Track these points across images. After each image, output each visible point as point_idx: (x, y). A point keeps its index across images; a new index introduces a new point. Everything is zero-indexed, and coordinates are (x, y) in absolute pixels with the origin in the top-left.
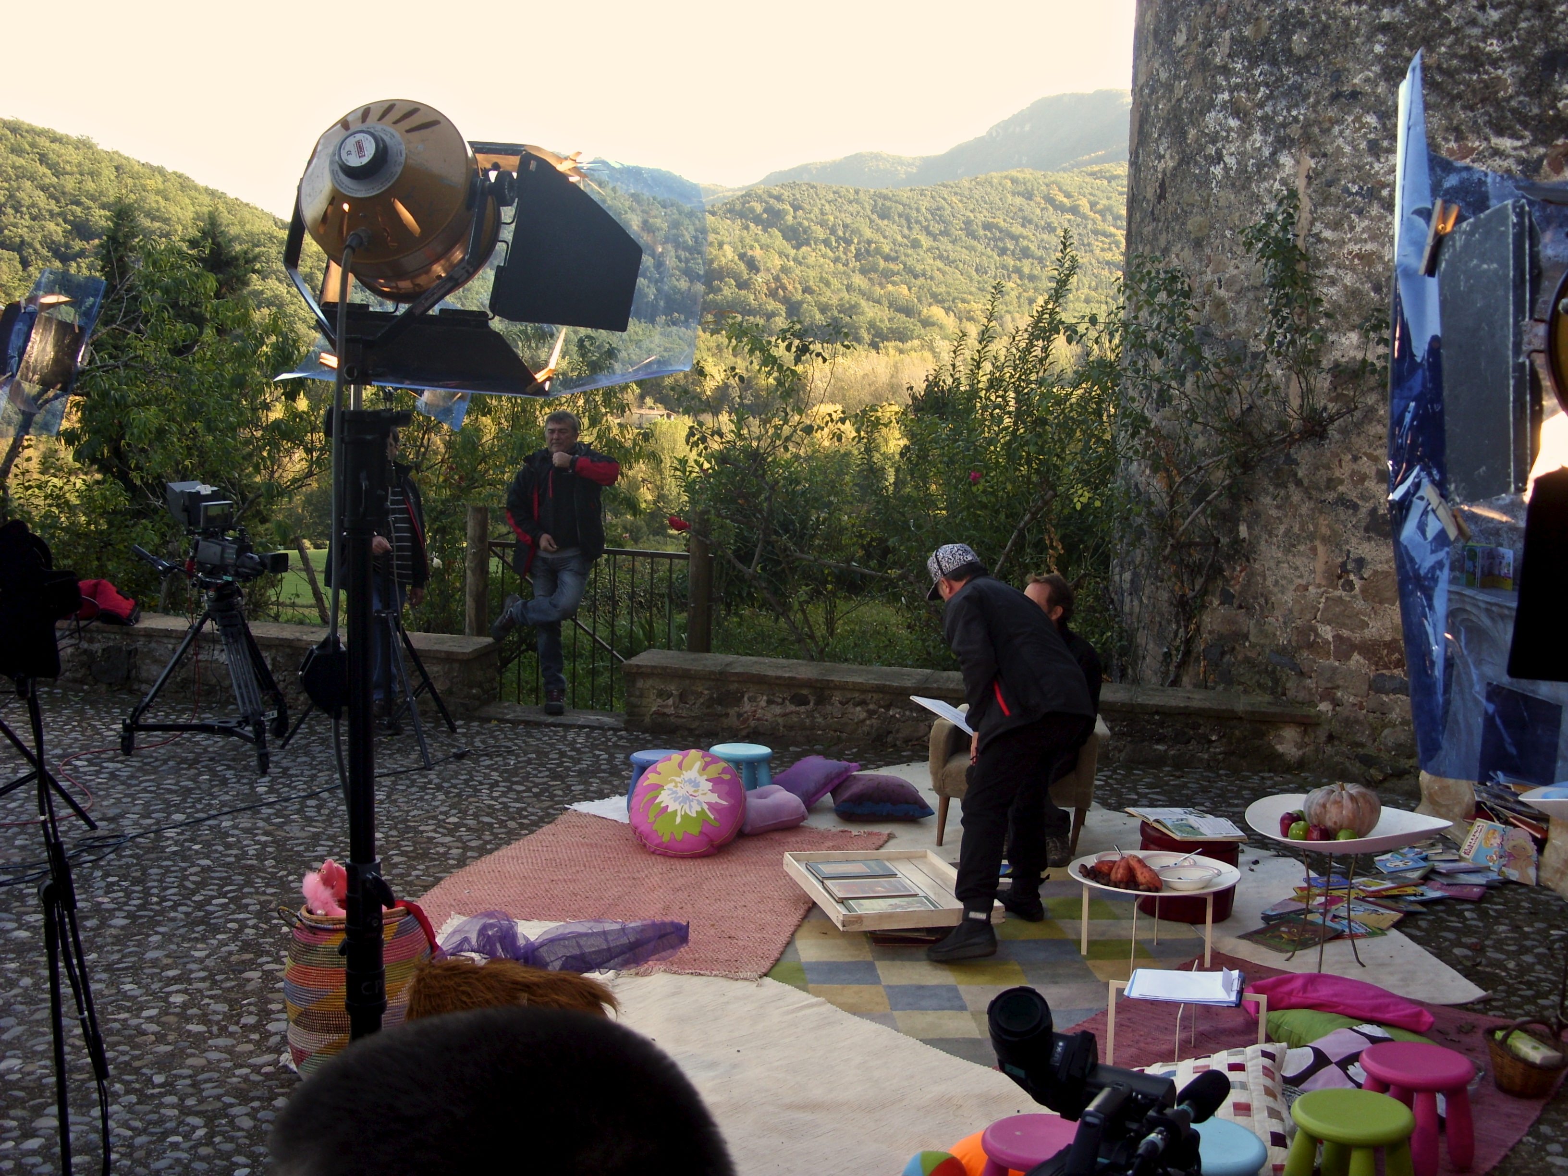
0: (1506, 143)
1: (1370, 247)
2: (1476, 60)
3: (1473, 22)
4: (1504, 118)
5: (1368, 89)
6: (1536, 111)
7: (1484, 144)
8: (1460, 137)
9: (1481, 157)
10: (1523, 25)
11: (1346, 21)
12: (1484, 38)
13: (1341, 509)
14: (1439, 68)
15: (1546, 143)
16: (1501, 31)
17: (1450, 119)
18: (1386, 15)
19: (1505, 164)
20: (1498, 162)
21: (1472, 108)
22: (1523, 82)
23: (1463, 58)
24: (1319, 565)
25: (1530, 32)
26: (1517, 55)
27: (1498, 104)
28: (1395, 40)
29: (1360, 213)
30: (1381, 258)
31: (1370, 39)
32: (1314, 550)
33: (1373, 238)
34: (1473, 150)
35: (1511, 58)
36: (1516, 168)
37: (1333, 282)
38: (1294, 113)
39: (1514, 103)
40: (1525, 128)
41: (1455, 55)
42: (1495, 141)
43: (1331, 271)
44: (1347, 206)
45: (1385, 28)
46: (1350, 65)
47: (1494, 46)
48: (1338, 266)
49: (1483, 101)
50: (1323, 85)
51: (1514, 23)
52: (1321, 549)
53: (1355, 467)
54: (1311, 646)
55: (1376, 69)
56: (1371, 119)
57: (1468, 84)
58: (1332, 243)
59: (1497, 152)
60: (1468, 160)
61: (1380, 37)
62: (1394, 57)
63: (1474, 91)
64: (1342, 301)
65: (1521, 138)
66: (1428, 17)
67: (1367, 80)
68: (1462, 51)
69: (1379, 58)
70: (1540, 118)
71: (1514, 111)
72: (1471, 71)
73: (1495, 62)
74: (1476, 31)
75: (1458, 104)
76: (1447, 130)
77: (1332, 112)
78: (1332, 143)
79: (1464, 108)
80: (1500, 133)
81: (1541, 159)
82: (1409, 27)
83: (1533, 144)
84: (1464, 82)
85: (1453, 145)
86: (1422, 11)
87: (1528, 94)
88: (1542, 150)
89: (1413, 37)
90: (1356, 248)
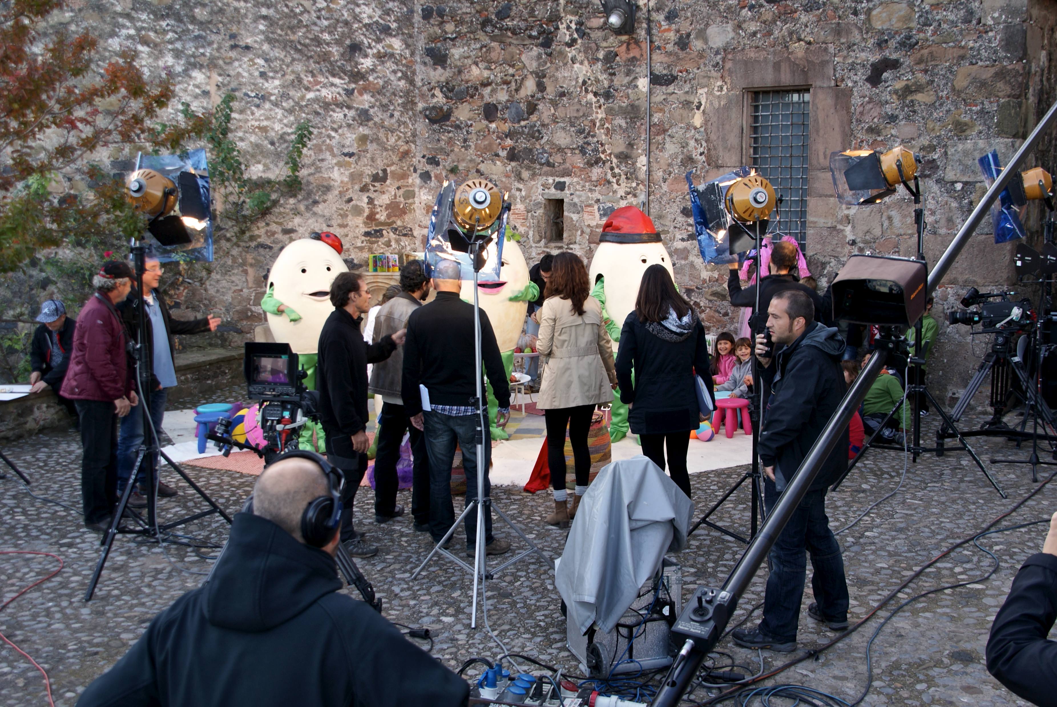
0: (337, 81)
1: (265, 123)
2: (318, 42)
3: (315, 24)
4: (334, 70)
5: (256, 46)
6: (349, 68)
7: (326, 80)
8: (313, 76)
9: (325, 86)
10: (339, 30)
11: (237, 10)
12: (322, 32)
13: (261, 250)
14: (300, 43)
15: (356, 82)
16: (330, 30)
17: (308, 67)
18: (264, 11)
19: (337, 90)
20: (333, 89)
21: (319, 63)
22: (342, 55)
23: (312, 40)
24: (251, 278)
25: (343, 33)
26: (338, 42)
27: (331, 63)
28: (271, 25)
29: (258, 106)
30: (273, 129)
31: (255, 21)
32: (246, 272)
33: (267, 119)
34: (321, 82)
35: (335, 43)
36: (342, 92)
37: (242, 139)
38: (201, 51)
39: (339, 64)
40: (346, 75)
41: (307, 38)
42: (332, 79)
43: (240, 134)
44: (248, 103)
45: (265, 18)
46: (243, 32)
47: (326, 37)
48: (245, 132)
49: (324, 61)
50: (223, 39)
51: (335, 28)
52: (250, 271)
53: (268, 228)
54: (248, 318)
55: (262, 37)
56: (261, 62)
57: (315, 52)
58: (239, 121)
59: (332, 85)
60: (318, 87)
61: (262, 22)
62: (272, 33)
63: (319, 56)
64: (250, 150)
65: (343, 79)
66: (291, 17)
67: (256, 42)
68: (311, 36)
69: (263, 32)
70: (351, 71)
71: (339, 67)
72: (317, 46)
73: (328, 44)
74: (317, 28)
75: (311, 61)
76: (306, 71)
77: (233, 54)
78: (234, 70)
79: (314, 62)
80: (334, 76)
81: (353, 90)
82: (279, 19)
83: (349, 82)
84: (313, 50)
85: (310, 79)
86: (286, 14)
87: (346, 60)
88: (353, 86)
89: (283, 25)
90: (256, 124)
